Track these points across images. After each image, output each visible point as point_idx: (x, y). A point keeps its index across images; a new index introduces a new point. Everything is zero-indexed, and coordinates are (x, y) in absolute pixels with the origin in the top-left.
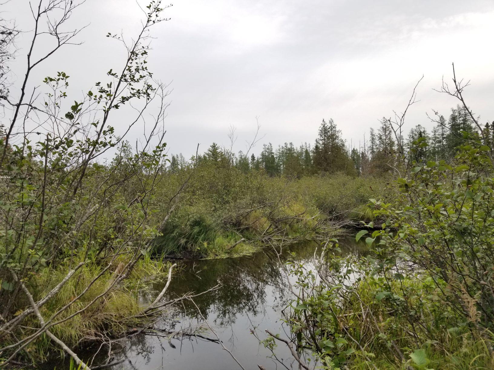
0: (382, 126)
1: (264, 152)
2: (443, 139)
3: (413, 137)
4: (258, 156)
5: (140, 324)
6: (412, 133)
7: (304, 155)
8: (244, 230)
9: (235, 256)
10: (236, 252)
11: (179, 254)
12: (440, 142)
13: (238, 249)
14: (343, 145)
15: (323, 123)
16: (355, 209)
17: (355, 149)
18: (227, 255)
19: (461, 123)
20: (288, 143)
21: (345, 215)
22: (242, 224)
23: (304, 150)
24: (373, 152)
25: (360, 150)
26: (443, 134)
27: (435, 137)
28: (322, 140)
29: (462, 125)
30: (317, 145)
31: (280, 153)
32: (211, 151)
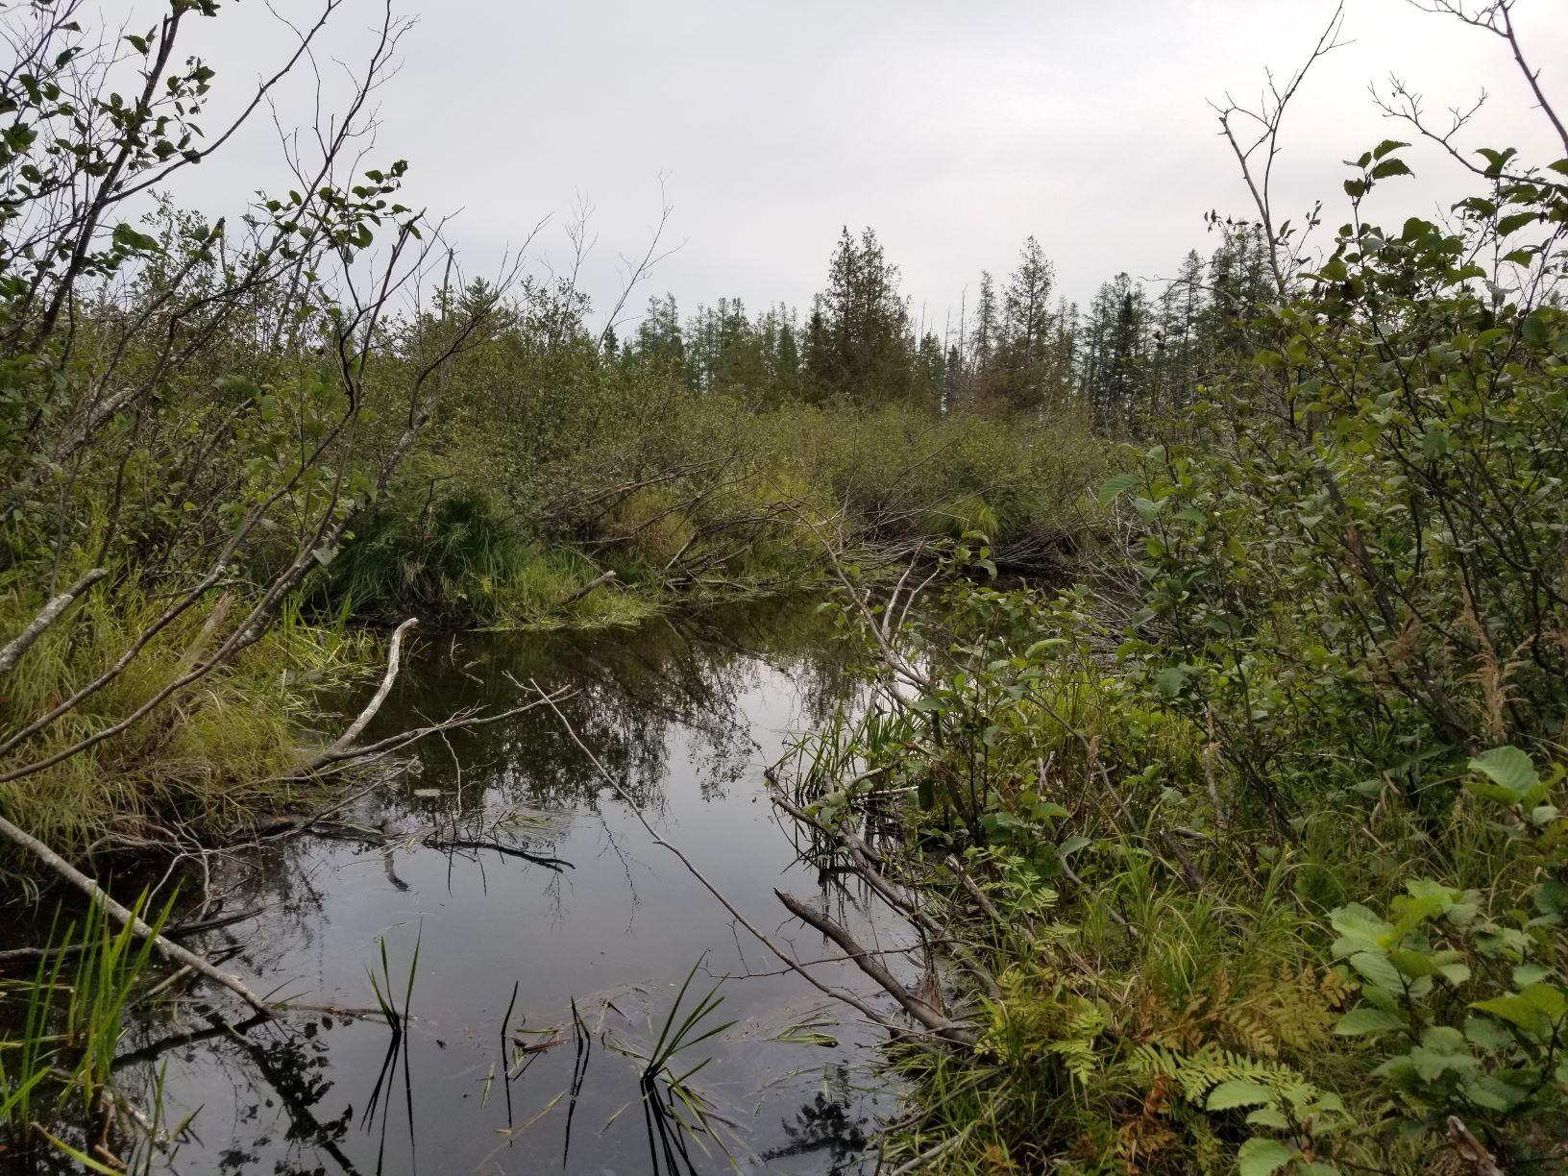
0: (1024, 263)
1: (650, 325)
2: (1189, 324)
3: (1104, 310)
4: (628, 334)
5: (298, 805)
6: (1104, 297)
7: (776, 344)
8: (608, 549)
9: (586, 625)
10: (588, 613)
11: (395, 612)
12: (1179, 331)
13: (593, 602)
14: (902, 317)
15: (844, 240)
16: (944, 506)
17: (932, 336)
18: (557, 619)
19: (1246, 279)
20: (729, 299)
21: (914, 524)
22: (603, 532)
23: (779, 328)
24: (984, 350)
25: (946, 342)
26: (1190, 309)
27: (1168, 316)
28: (839, 295)
29: (1247, 285)
30: (817, 315)
31: (700, 331)
32: (467, 307)
